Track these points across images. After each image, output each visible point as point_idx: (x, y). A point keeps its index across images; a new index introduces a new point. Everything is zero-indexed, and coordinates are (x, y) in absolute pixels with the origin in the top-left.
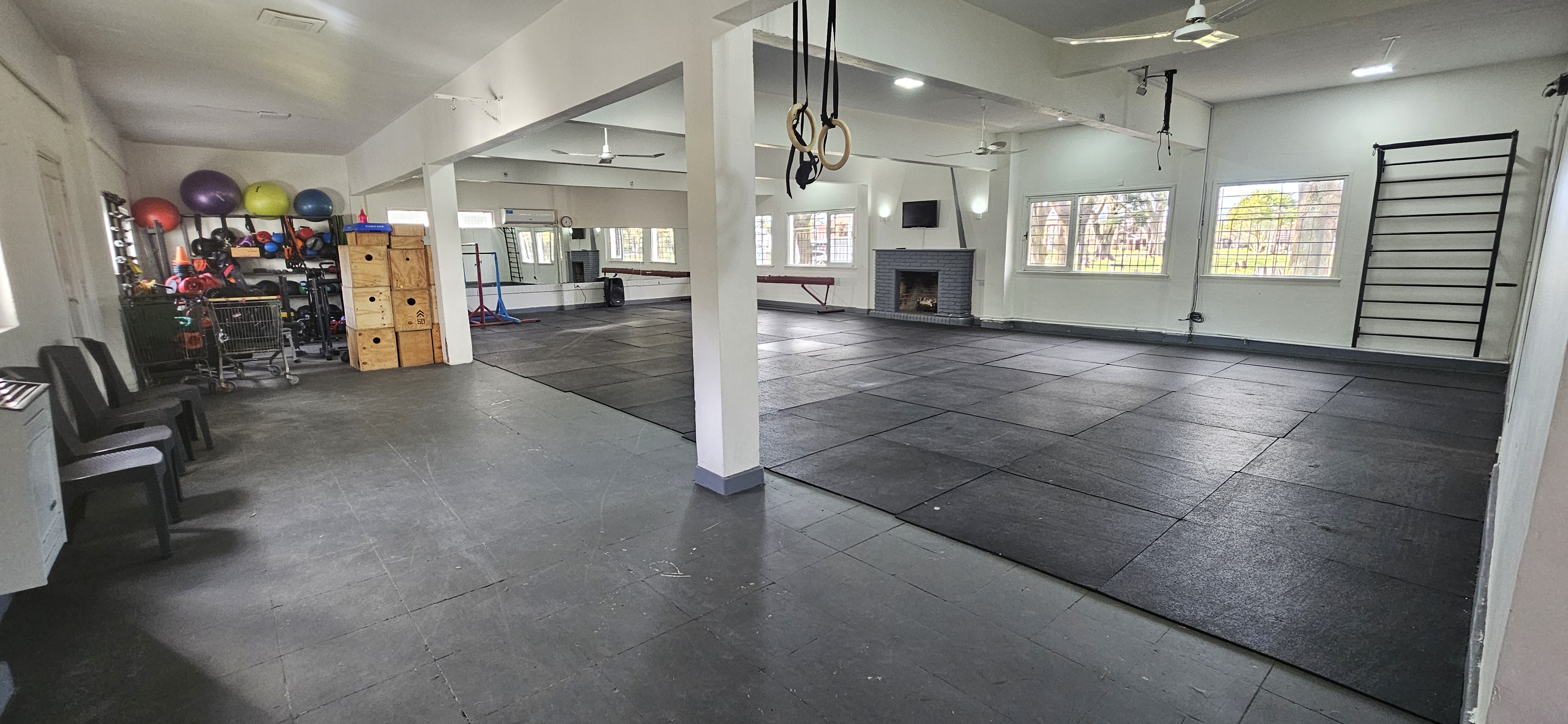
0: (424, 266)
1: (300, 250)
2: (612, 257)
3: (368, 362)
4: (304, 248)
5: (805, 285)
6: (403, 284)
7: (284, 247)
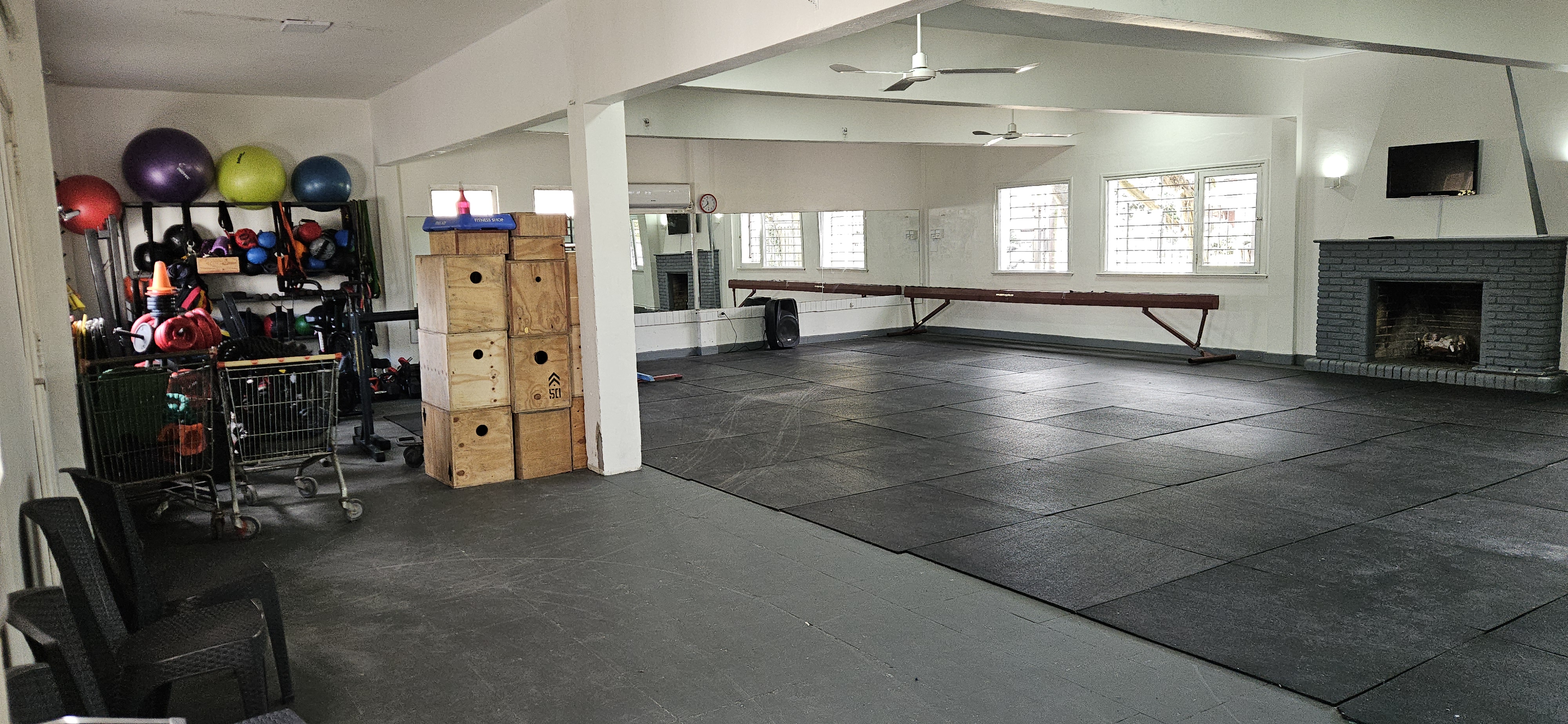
0: (562, 292)
1: (301, 259)
2: (743, 262)
3: (466, 471)
4: (307, 255)
5: (1150, 310)
6: (529, 324)
7: (276, 254)
